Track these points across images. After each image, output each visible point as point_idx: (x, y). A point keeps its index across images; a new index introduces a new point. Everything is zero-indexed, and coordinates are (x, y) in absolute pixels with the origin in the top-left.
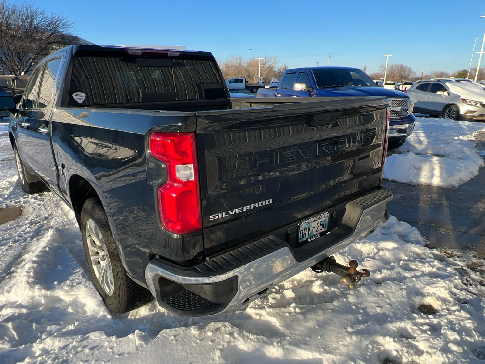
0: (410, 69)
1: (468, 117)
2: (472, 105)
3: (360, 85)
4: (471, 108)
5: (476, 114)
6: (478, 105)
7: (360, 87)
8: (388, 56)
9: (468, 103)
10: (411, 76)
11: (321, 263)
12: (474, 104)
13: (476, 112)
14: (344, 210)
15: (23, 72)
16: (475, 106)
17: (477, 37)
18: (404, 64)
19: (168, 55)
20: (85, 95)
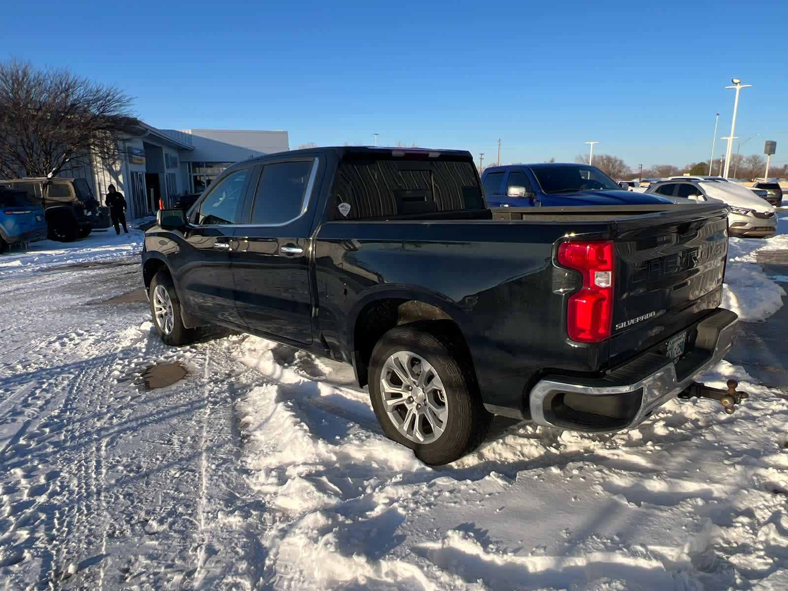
0: (621, 162)
1: (737, 231)
2: (741, 214)
3: (601, 189)
4: (740, 218)
5: (748, 226)
6: (749, 214)
7: (602, 190)
8: (592, 143)
9: (735, 212)
10: (625, 173)
11: (689, 388)
12: (743, 213)
13: (746, 223)
14: (696, 332)
15: (51, 173)
16: (745, 215)
17: (718, 114)
18: (612, 155)
19: (430, 156)
20: (350, 206)
